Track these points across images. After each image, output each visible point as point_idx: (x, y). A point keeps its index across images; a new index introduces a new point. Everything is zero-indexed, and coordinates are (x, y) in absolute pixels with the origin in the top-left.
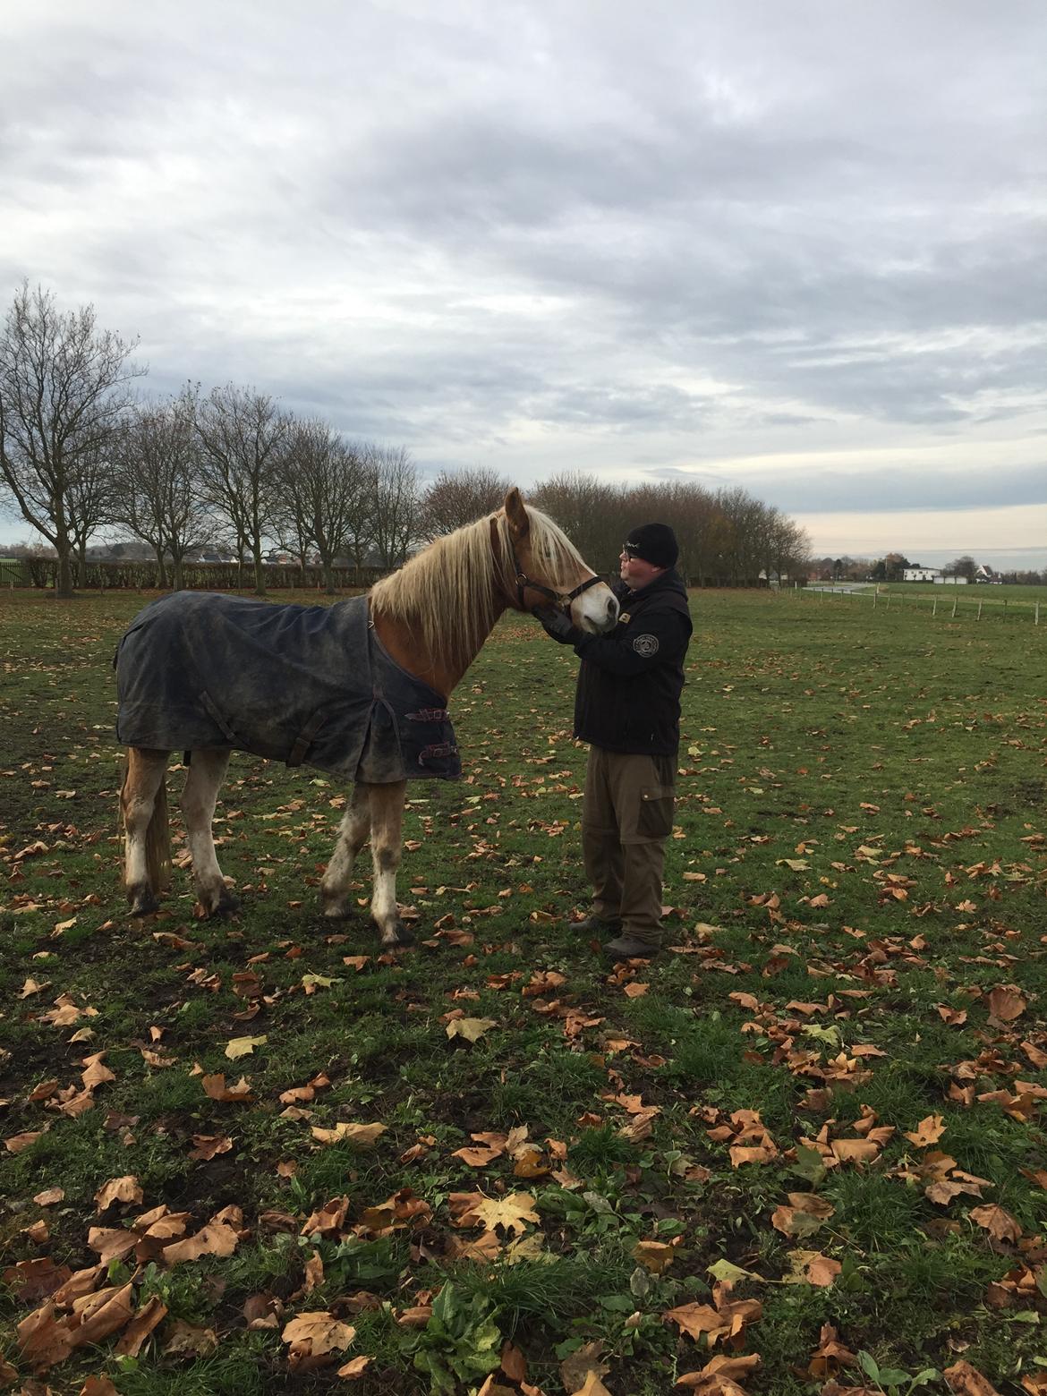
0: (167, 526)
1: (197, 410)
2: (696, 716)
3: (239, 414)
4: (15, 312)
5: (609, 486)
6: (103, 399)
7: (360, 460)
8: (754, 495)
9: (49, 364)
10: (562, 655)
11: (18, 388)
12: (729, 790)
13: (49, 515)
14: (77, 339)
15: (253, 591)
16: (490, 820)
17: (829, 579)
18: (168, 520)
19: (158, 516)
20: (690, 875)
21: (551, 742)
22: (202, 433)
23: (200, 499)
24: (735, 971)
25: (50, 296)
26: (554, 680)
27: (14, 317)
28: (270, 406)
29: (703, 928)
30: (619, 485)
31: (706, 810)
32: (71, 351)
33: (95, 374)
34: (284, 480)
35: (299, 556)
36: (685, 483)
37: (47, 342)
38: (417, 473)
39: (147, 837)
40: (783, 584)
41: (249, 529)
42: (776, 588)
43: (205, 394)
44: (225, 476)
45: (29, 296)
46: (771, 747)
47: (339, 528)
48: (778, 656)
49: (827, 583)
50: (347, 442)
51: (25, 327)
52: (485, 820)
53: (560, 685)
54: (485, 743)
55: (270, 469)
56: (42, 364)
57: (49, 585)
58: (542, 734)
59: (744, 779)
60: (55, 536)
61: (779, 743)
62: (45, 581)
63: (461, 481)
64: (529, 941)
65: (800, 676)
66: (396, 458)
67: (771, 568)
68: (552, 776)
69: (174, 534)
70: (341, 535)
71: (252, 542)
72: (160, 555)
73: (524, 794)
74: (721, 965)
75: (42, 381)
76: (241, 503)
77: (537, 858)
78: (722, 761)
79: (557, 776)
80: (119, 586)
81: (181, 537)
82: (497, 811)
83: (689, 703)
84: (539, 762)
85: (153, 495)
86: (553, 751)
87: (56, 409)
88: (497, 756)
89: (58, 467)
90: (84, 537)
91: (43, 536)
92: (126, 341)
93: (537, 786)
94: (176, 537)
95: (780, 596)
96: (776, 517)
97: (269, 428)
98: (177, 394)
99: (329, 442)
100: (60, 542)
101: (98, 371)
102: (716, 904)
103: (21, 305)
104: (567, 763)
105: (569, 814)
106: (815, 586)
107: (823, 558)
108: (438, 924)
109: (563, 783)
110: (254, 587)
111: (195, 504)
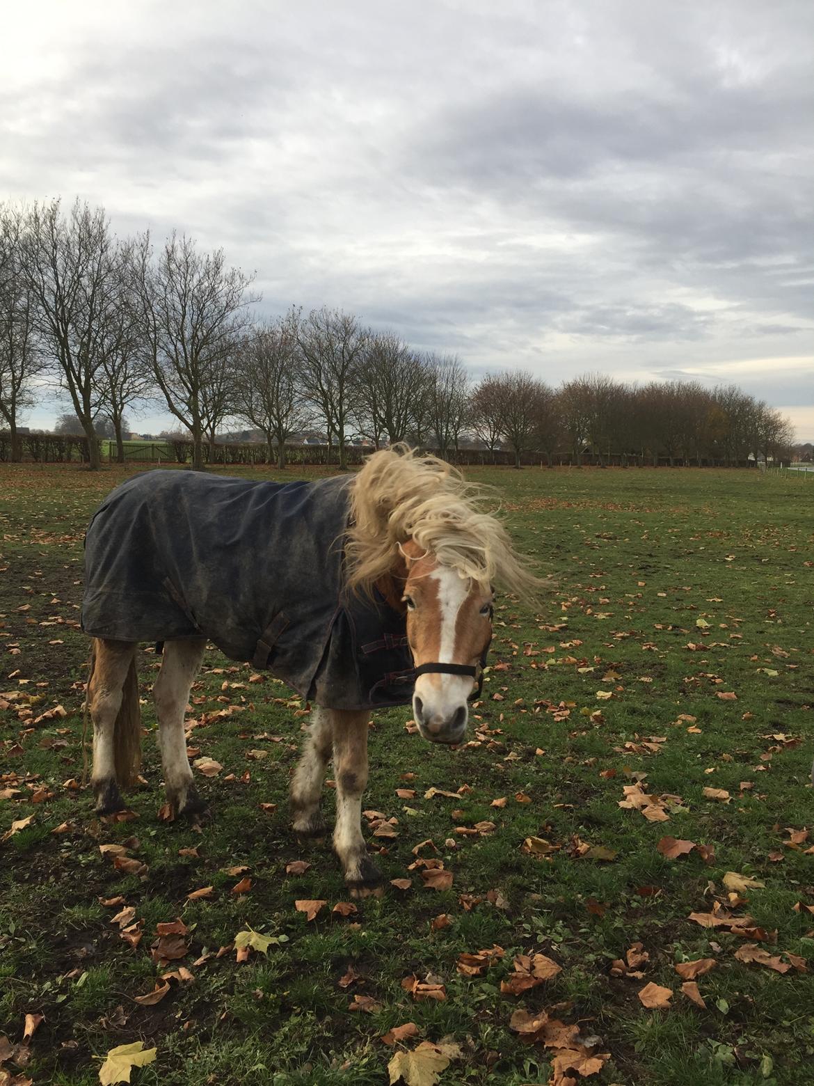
0: (274, 416)
1: (299, 328)
2: (702, 586)
3: (331, 329)
4: (166, 254)
5: (623, 385)
6: (230, 319)
7: (423, 364)
8: (745, 391)
9: (190, 294)
10: (579, 523)
11: (167, 313)
12: (741, 669)
13: (187, 408)
14: (210, 275)
15: (338, 466)
16: (497, 696)
17: (809, 461)
18: (275, 413)
19: (268, 409)
20: (710, 791)
21: (564, 608)
22: (303, 346)
23: (301, 396)
24: (784, 968)
25: (192, 243)
26: (570, 546)
27: (165, 259)
28: (354, 324)
29: (733, 880)
30: (631, 384)
31: (720, 694)
32: (206, 284)
33: (223, 301)
34: (363, 381)
35: (374, 439)
36: (686, 382)
37: (189, 278)
38: (468, 375)
39: (116, 729)
40: (769, 465)
41: (337, 419)
42: (763, 468)
43: (305, 316)
44: (319, 380)
45: (177, 243)
46: (779, 621)
47: (405, 419)
48: (773, 528)
49: (807, 464)
50: (413, 351)
51: (173, 266)
52: (492, 696)
53: (576, 552)
54: (503, 607)
55: (353, 372)
56: (185, 295)
57: (188, 461)
58: (555, 600)
59: (756, 657)
60: (192, 424)
61: (786, 616)
62: (185, 458)
63: (502, 381)
64: (519, 886)
65: (797, 547)
66: (451, 363)
67: (759, 452)
68: (563, 645)
69: (279, 422)
70: (407, 423)
71: (338, 428)
72: (270, 439)
73: (534, 666)
74: (763, 956)
75: (185, 307)
76: (331, 400)
77: (539, 751)
78: (732, 636)
79: (568, 645)
80: (239, 463)
81: (284, 425)
82: (505, 684)
83: (694, 572)
84: (551, 629)
85: (264, 393)
86: (565, 618)
87: (194, 328)
88: (512, 621)
89: (195, 372)
90: (214, 424)
91: (183, 424)
92: (247, 276)
93: (548, 656)
94: (281, 425)
95: (766, 474)
96: (764, 409)
97: (353, 341)
98: (284, 316)
99: (399, 351)
100: (196, 428)
101: (225, 298)
102: (746, 840)
103: (170, 249)
104: (578, 631)
105: (576, 694)
106: (796, 467)
107: (803, 444)
108: (416, 850)
109: (572, 654)
110: (339, 464)
111: (296, 399)
